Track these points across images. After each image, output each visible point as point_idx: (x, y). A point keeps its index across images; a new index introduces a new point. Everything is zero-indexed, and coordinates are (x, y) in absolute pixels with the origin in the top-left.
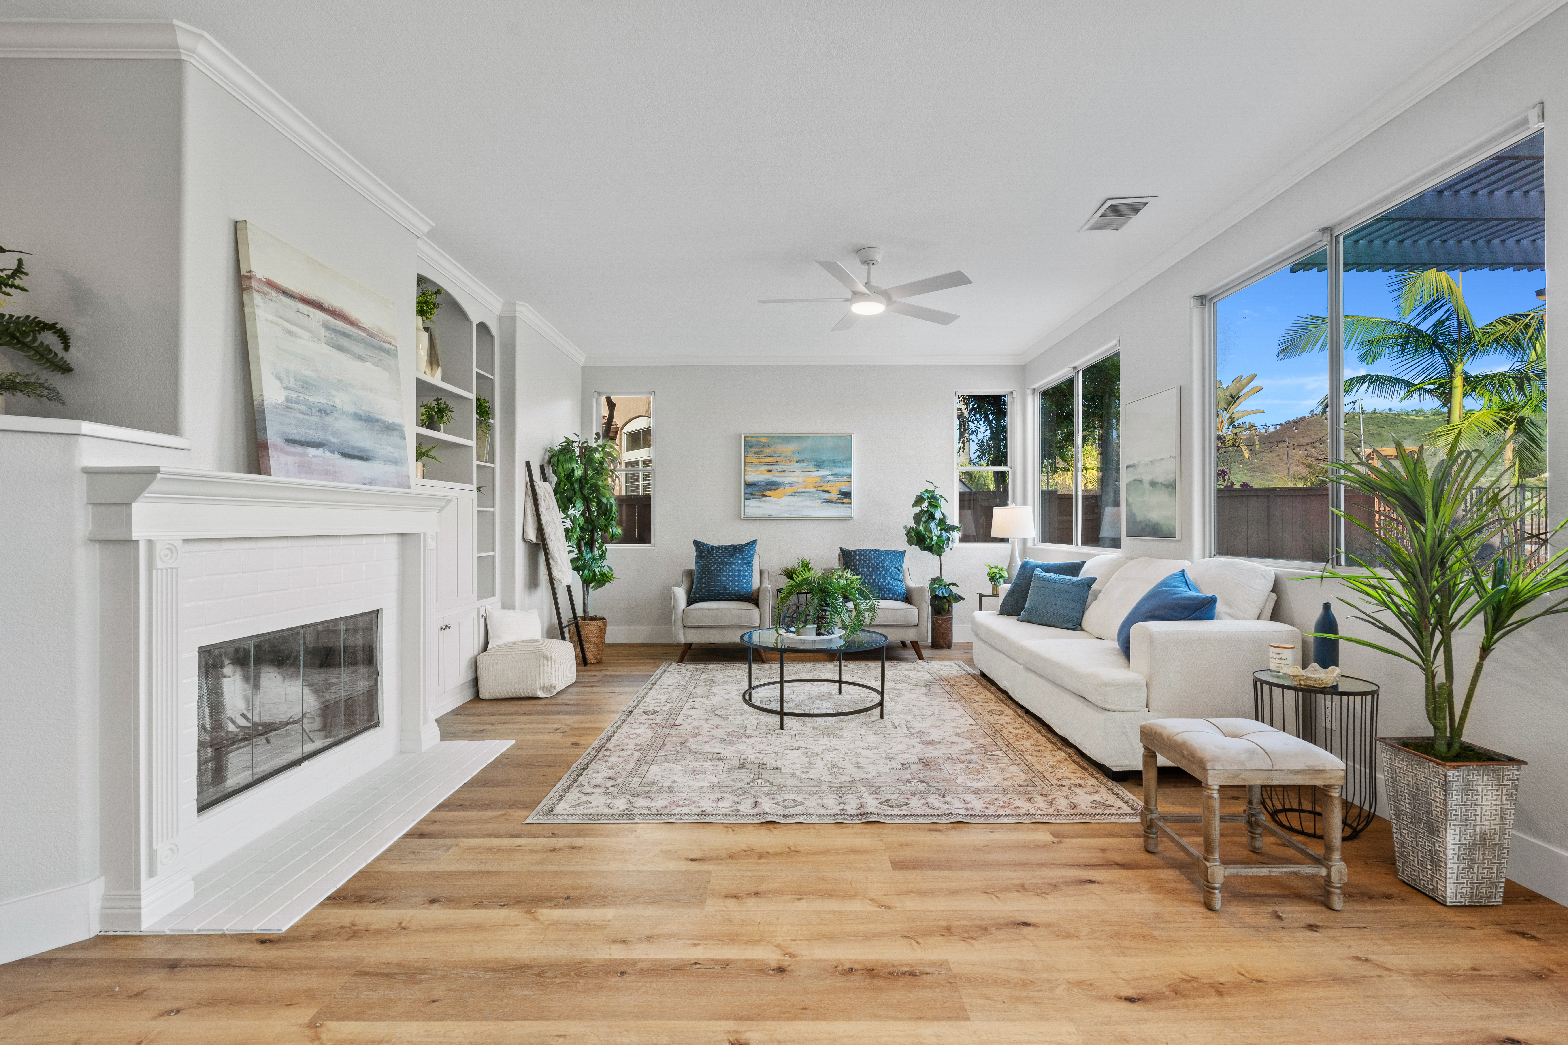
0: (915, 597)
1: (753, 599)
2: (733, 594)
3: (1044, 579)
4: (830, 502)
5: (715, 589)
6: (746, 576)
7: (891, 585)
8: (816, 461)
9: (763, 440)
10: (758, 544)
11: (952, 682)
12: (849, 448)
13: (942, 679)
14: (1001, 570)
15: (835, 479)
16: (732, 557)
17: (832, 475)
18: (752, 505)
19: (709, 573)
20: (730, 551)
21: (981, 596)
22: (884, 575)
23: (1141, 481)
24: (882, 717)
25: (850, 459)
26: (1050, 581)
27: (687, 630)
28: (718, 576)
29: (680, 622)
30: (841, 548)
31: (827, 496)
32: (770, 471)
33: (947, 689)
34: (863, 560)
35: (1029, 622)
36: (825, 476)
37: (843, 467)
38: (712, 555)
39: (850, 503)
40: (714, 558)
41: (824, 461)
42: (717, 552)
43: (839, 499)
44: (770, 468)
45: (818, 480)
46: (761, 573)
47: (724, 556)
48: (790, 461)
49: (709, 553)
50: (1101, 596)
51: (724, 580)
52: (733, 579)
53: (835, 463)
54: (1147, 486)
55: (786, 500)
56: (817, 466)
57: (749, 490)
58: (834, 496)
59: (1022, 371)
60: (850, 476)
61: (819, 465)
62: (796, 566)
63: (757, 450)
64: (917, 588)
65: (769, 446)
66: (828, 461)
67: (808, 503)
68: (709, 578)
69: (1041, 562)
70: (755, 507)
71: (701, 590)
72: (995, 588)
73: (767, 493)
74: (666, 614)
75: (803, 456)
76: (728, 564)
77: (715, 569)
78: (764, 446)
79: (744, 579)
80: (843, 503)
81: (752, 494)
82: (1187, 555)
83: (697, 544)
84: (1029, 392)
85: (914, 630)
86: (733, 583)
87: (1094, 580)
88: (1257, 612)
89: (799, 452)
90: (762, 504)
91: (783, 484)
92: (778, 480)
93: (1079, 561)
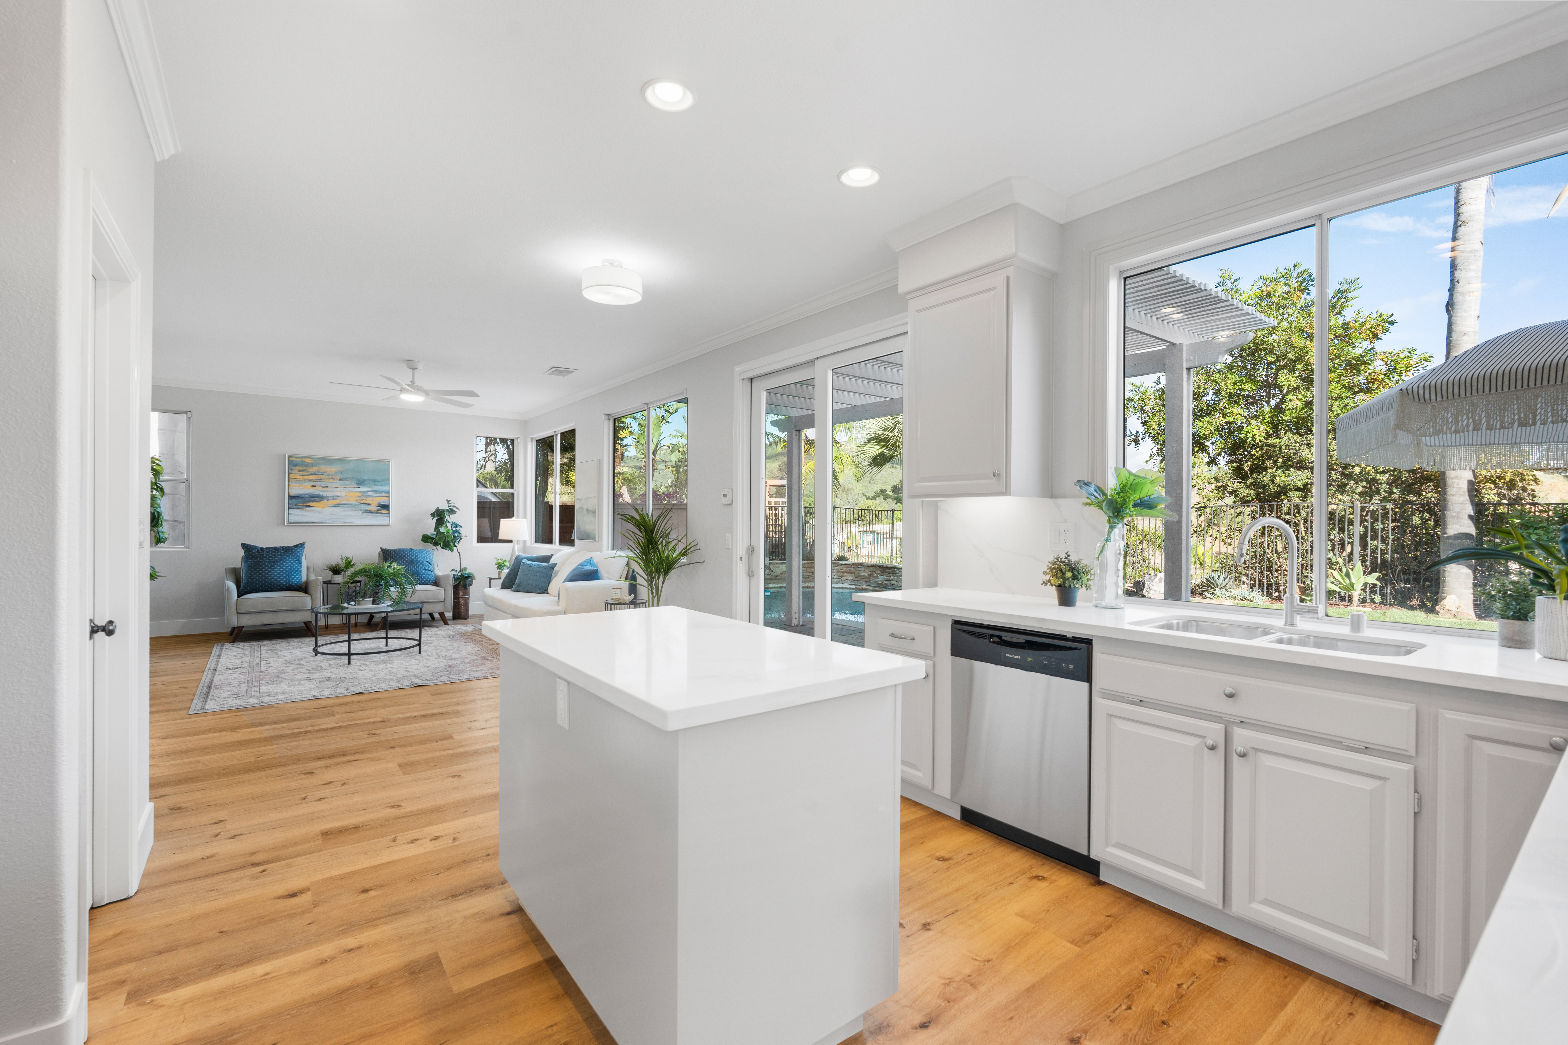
0: (442, 582)
1: (303, 589)
2: (284, 585)
3: (527, 565)
4: (370, 512)
5: (267, 582)
6: (297, 571)
7: (424, 574)
8: (358, 480)
9: (308, 460)
10: (306, 545)
11: (469, 634)
12: (387, 471)
13: (461, 633)
14: (505, 561)
15: (374, 494)
16: (282, 556)
17: (372, 491)
18: (295, 513)
19: (261, 570)
20: (280, 552)
21: (491, 579)
22: (417, 567)
23: (582, 508)
24: (420, 652)
25: (389, 480)
26: (531, 566)
27: (240, 616)
28: (270, 572)
29: (234, 610)
30: (381, 548)
31: (368, 508)
32: (314, 486)
33: (465, 637)
34: (401, 556)
35: (518, 591)
36: (366, 492)
37: (382, 485)
38: (262, 555)
39: (388, 513)
40: (265, 557)
41: (365, 480)
42: (267, 552)
43: (378, 510)
44: (314, 484)
45: (360, 494)
46: (308, 569)
47: (274, 555)
48: (334, 479)
49: (259, 553)
50: (559, 574)
51: (277, 574)
52: (284, 573)
53: (375, 482)
54: (585, 511)
55: (330, 510)
56: (358, 484)
57: (293, 501)
58: (373, 508)
59: (525, 424)
60: (388, 492)
61: (361, 483)
62: (340, 562)
63: (302, 468)
64: (443, 576)
65: (313, 465)
66: (368, 480)
67: (350, 513)
68: (260, 574)
69: (527, 555)
70: (298, 515)
71: (252, 584)
72: (500, 573)
73: (311, 504)
74: (219, 605)
75: (345, 476)
76: (279, 562)
77: (267, 566)
78: (308, 465)
79: (295, 573)
80: (382, 513)
81: (296, 505)
82: (600, 550)
83: (245, 546)
84: (529, 439)
85: (442, 604)
86: (284, 577)
87: (556, 564)
88: (619, 576)
89: (342, 472)
90: (306, 513)
91: (326, 497)
92: (321, 493)
93: (549, 554)
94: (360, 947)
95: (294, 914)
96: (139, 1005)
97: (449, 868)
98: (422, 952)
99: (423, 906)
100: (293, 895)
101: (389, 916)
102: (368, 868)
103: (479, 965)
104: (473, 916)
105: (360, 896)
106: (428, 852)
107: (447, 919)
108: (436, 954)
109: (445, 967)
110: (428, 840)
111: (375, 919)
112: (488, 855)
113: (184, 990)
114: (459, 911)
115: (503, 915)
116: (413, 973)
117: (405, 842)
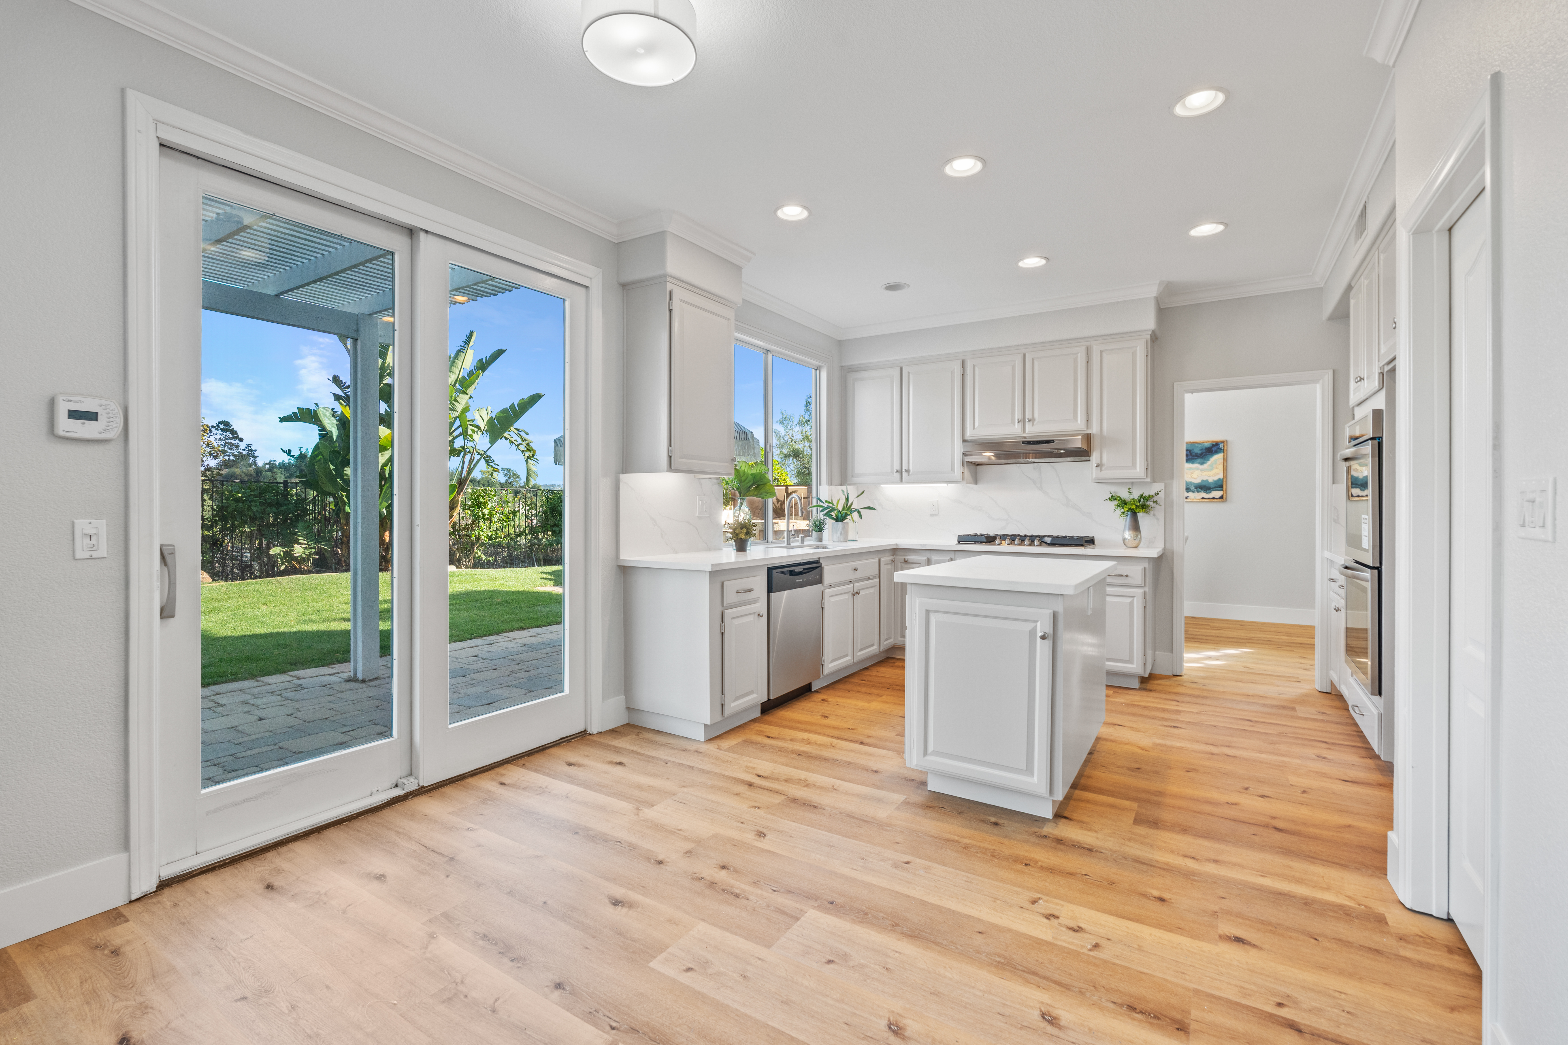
94: (1185, 856)
95: (1237, 916)
96: (1370, 908)
97: (1072, 874)
98: (1141, 830)
99: (1120, 857)
100: (1239, 940)
101: (1151, 866)
102: (1146, 925)
103: (1113, 806)
104: (1090, 830)
105: (1169, 898)
106: (1074, 904)
107: (1110, 838)
108: (1133, 824)
109: (1134, 816)
110: (1061, 920)
111: (1164, 869)
112: (1026, 865)
113: (1330, 899)
114: (1097, 838)
115: (1071, 819)
116: (1156, 824)
117: (1086, 935)
